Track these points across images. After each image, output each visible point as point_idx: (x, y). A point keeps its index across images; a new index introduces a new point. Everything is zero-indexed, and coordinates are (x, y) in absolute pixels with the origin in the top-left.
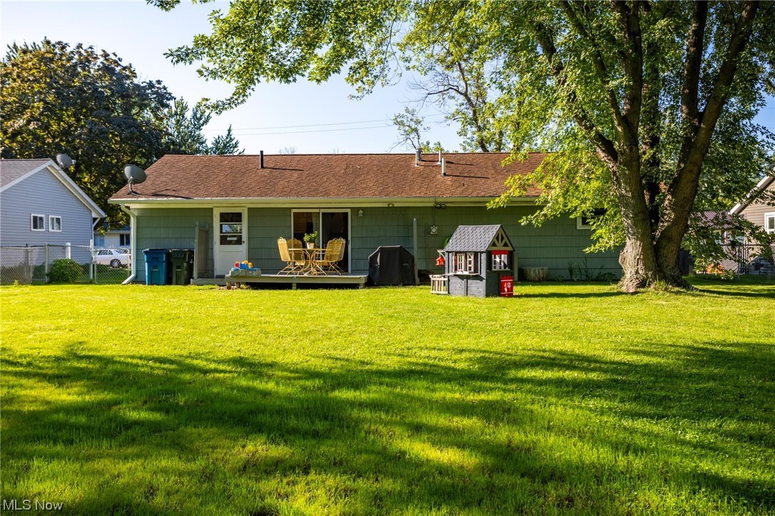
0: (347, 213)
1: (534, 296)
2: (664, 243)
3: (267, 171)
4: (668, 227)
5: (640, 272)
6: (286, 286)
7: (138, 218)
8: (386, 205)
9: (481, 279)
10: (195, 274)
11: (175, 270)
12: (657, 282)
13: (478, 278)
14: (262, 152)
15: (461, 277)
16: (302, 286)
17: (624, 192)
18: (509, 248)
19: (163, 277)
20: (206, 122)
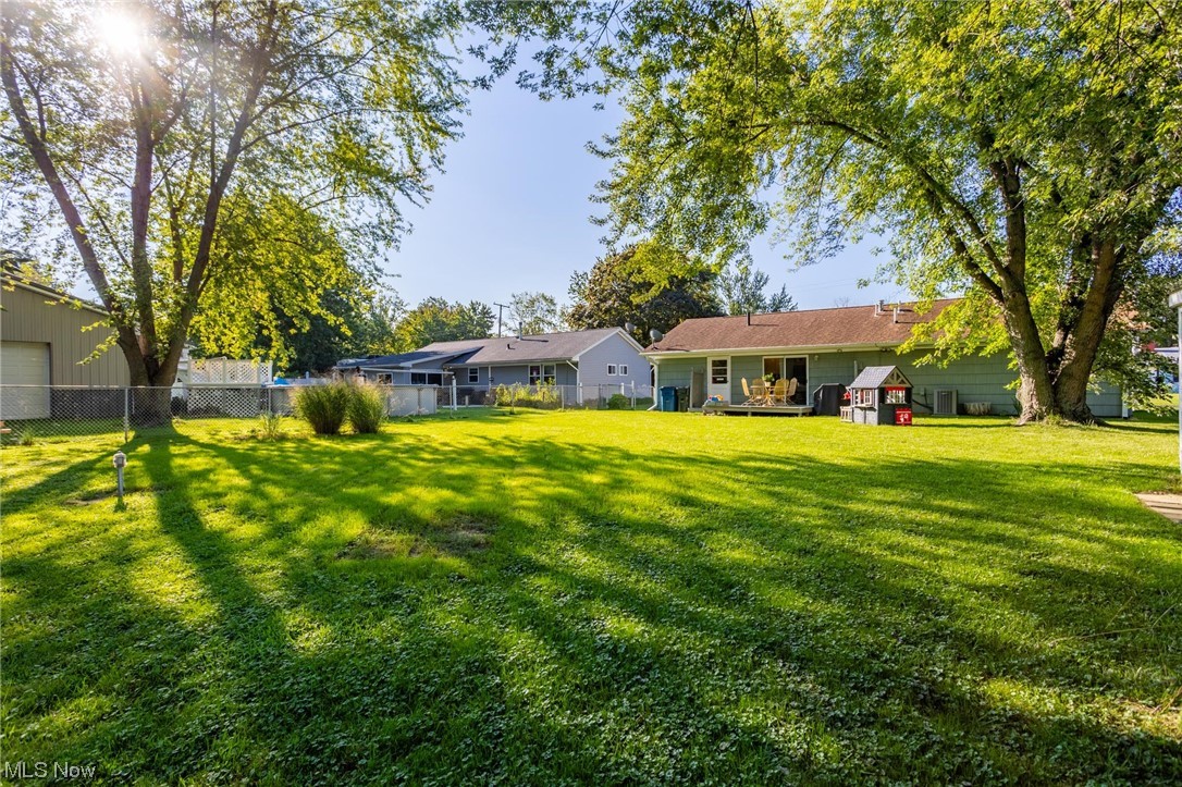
0: (805, 359)
1: (947, 426)
2: (1064, 379)
3: (751, 327)
4: (1069, 365)
5: (1035, 407)
6: (745, 414)
7: (659, 366)
8: (835, 351)
9: (875, 410)
10: (691, 405)
11: (680, 401)
12: (1051, 416)
13: (871, 409)
15: (861, 408)
16: (754, 414)
17: (1013, 334)
18: (908, 385)
19: (672, 405)
20: (765, 283)
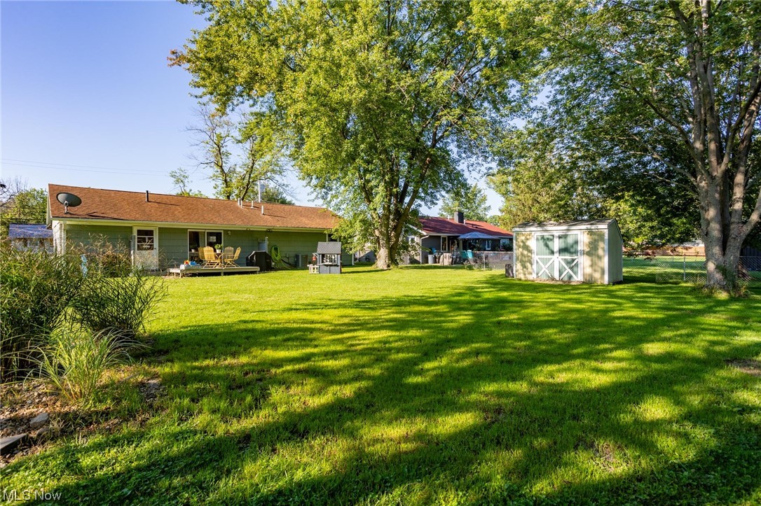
0: (221, 233)
6: (218, 274)
8: (245, 229)
9: (338, 266)
14: (147, 192)
15: (327, 265)
